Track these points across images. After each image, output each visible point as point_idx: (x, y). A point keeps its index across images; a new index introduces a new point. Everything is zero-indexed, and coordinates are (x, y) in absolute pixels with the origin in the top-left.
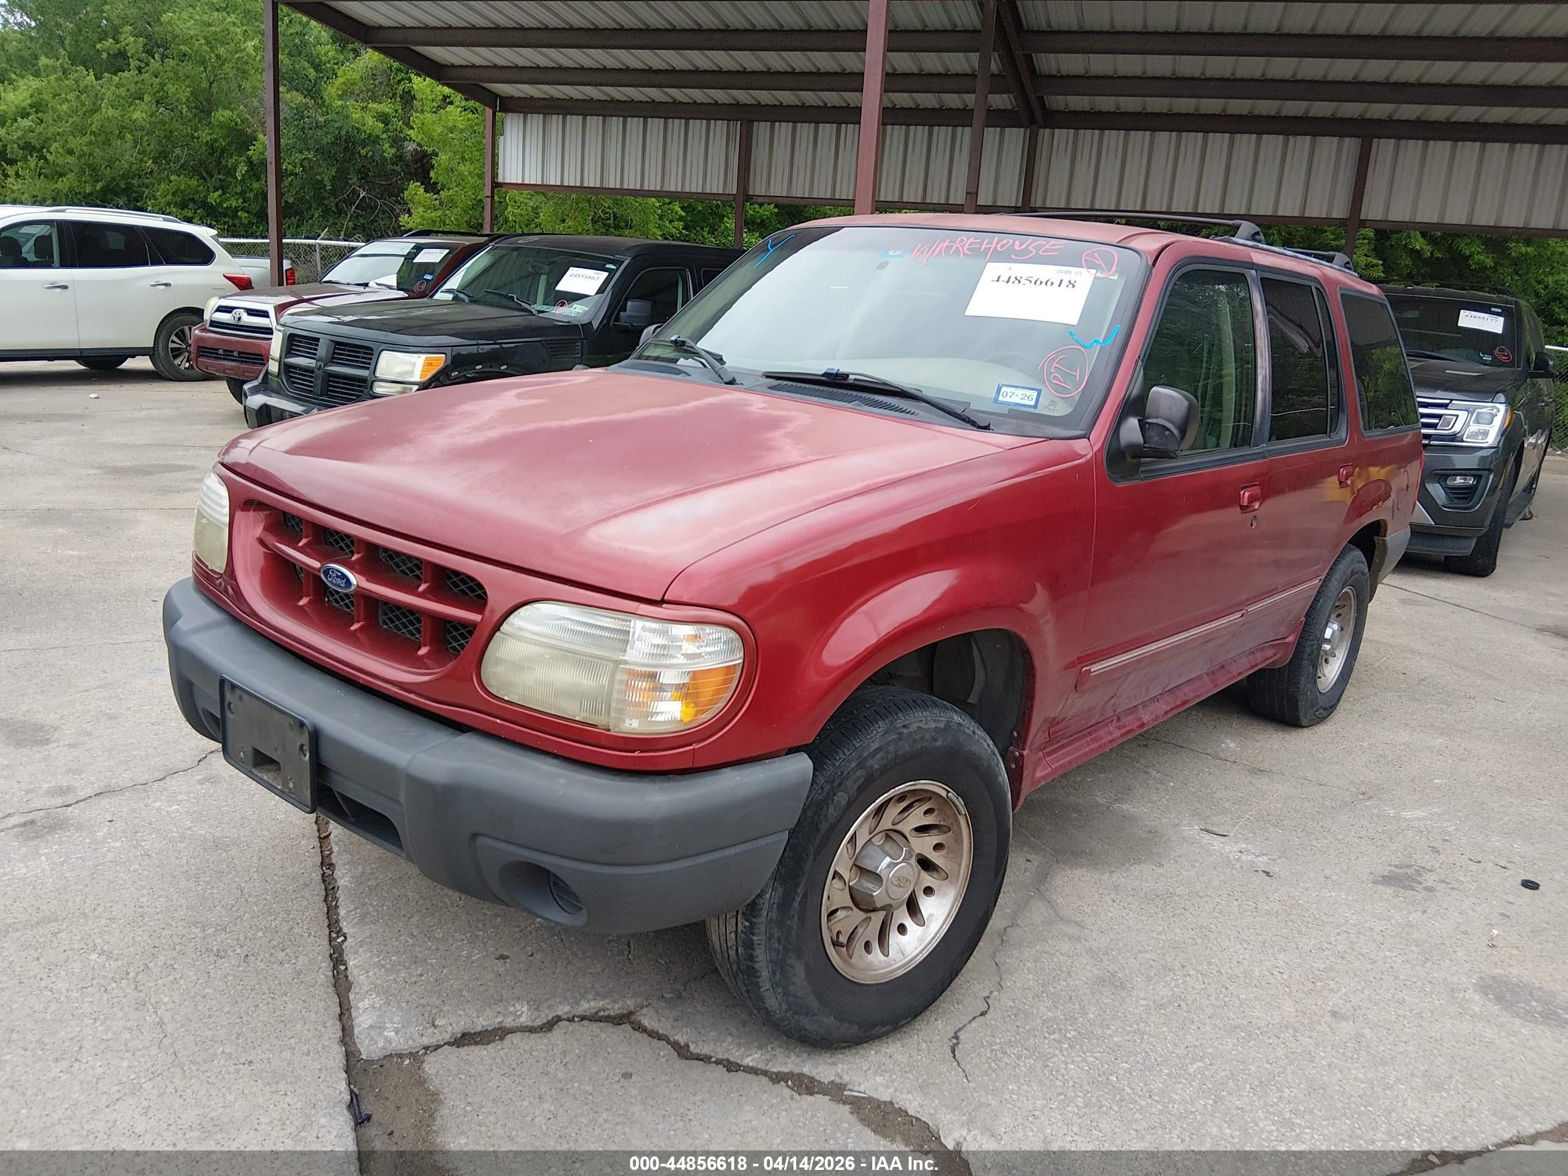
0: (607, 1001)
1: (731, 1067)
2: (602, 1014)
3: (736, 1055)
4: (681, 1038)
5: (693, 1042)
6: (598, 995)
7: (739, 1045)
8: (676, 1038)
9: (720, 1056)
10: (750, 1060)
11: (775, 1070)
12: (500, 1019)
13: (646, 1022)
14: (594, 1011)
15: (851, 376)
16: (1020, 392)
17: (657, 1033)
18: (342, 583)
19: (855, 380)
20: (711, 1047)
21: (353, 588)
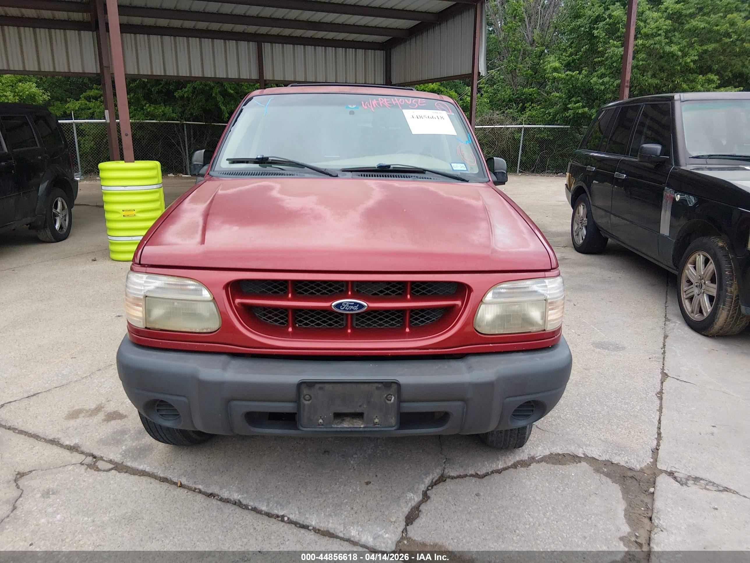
0: (431, 475)
1: (499, 472)
2: (434, 481)
3: (494, 467)
4: (472, 472)
5: (478, 471)
6: (427, 474)
7: (492, 463)
8: (470, 473)
9: (490, 470)
10: (500, 465)
11: (510, 464)
12: (410, 505)
13: (452, 474)
14: (430, 481)
15: (392, 166)
16: (459, 165)
17: (460, 475)
18: (356, 308)
19: (394, 168)
20: (485, 469)
21: (366, 308)
